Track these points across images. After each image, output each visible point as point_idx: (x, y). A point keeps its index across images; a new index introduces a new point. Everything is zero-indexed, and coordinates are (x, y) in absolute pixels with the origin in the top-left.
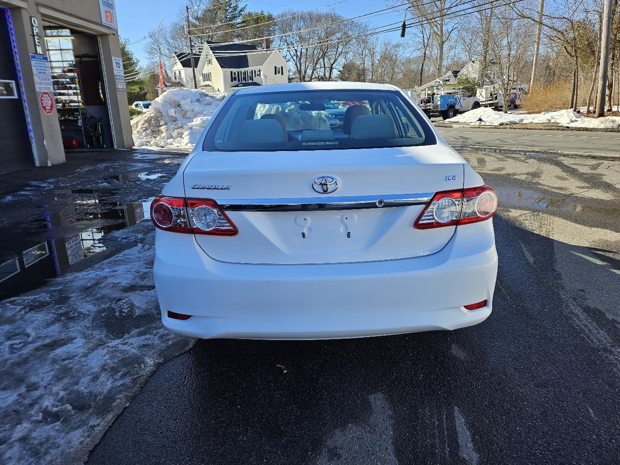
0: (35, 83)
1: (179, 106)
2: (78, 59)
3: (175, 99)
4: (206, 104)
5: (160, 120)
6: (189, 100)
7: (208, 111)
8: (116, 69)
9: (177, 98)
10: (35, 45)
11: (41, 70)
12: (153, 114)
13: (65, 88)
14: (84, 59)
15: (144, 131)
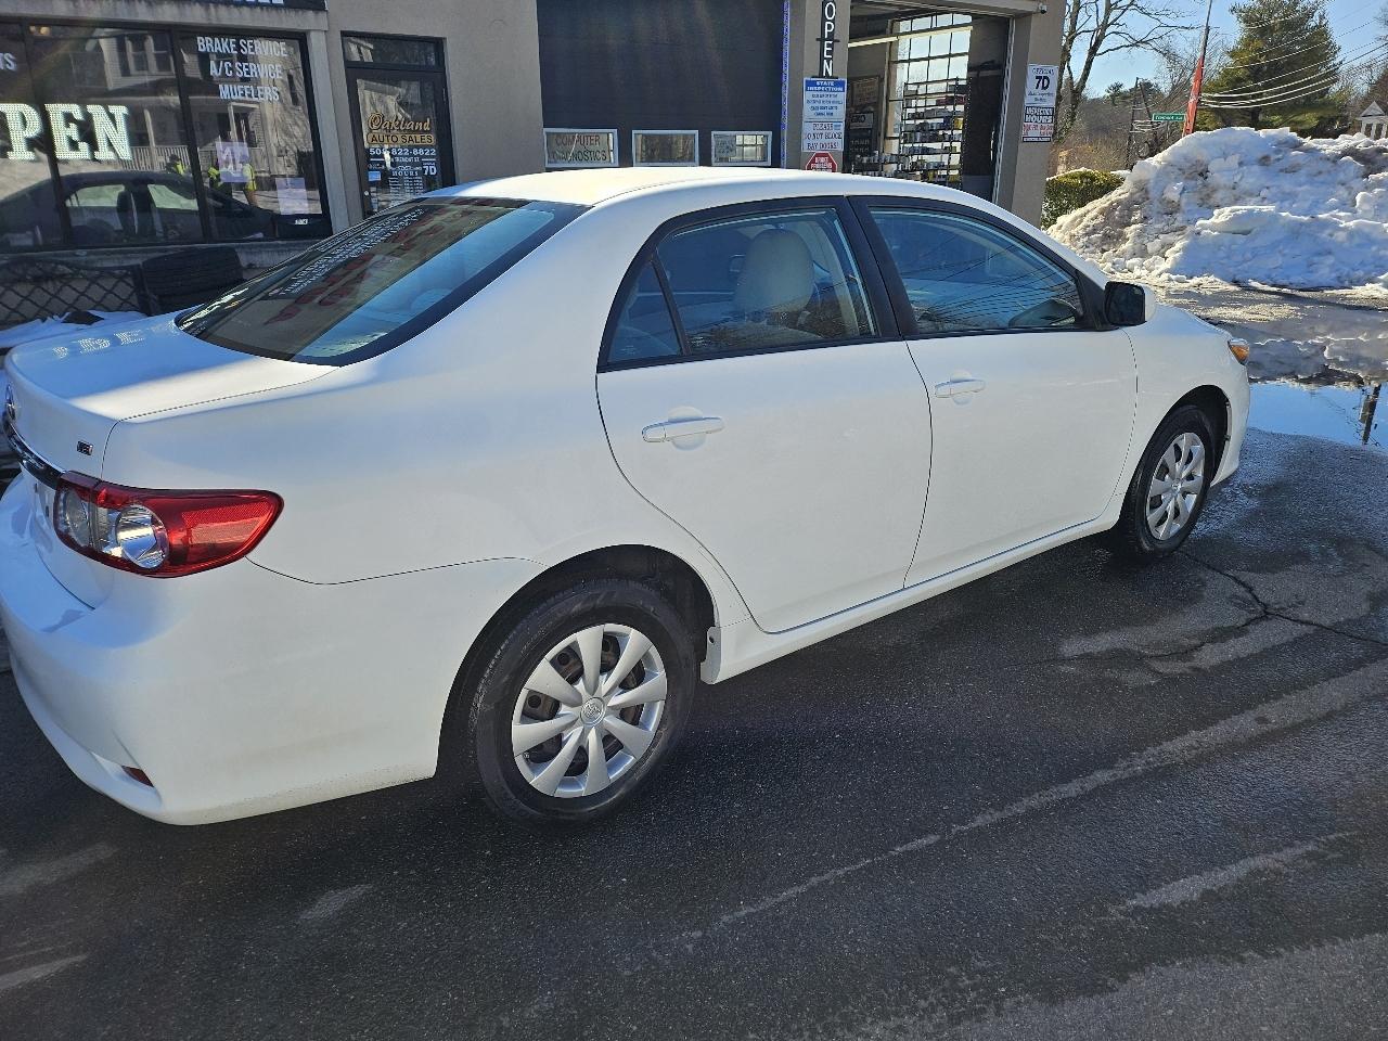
0: (803, 136)
1: (1204, 174)
2: (973, 74)
3: (1199, 158)
4: (1281, 171)
5: (1137, 209)
6: (1234, 160)
7: (1278, 187)
8: (1034, 90)
9: (1203, 156)
10: (822, 58)
11: (822, 108)
12: (1127, 195)
13: (935, 139)
14: (984, 73)
15: (1087, 234)
